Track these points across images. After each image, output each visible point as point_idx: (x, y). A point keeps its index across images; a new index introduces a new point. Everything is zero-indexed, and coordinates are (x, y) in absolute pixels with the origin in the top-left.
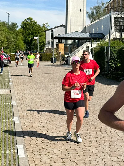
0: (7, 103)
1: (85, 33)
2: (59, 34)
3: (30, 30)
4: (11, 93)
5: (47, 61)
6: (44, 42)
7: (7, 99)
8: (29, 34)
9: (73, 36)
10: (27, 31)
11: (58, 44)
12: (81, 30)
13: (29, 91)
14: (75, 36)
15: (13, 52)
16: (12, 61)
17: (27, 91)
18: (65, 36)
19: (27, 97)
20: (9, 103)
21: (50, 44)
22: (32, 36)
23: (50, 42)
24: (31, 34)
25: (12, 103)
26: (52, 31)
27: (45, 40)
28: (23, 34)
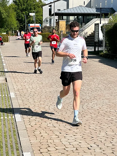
0: (4, 95)
1: (91, 8)
2: (59, 10)
3: (24, 5)
4: (7, 82)
5: (46, 42)
6: (41, 19)
7: (3, 89)
8: (22, 10)
9: (76, 12)
10: (20, 7)
11: (59, 21)
12: (86, 4)
13: (29, 80)
14: (79, 12)
15: (4, 32)
16: (4, 43)
17: (26, 79)
18: (66, 12)
19: (27, 87)
20: (6, 95)
21: (48, 22)
22: (26, 13)
23: (48, 19)
24: (25, 10)
25: (9, 95)
26: (51, 6)
27: (41, 17)
28: (15, 11)
